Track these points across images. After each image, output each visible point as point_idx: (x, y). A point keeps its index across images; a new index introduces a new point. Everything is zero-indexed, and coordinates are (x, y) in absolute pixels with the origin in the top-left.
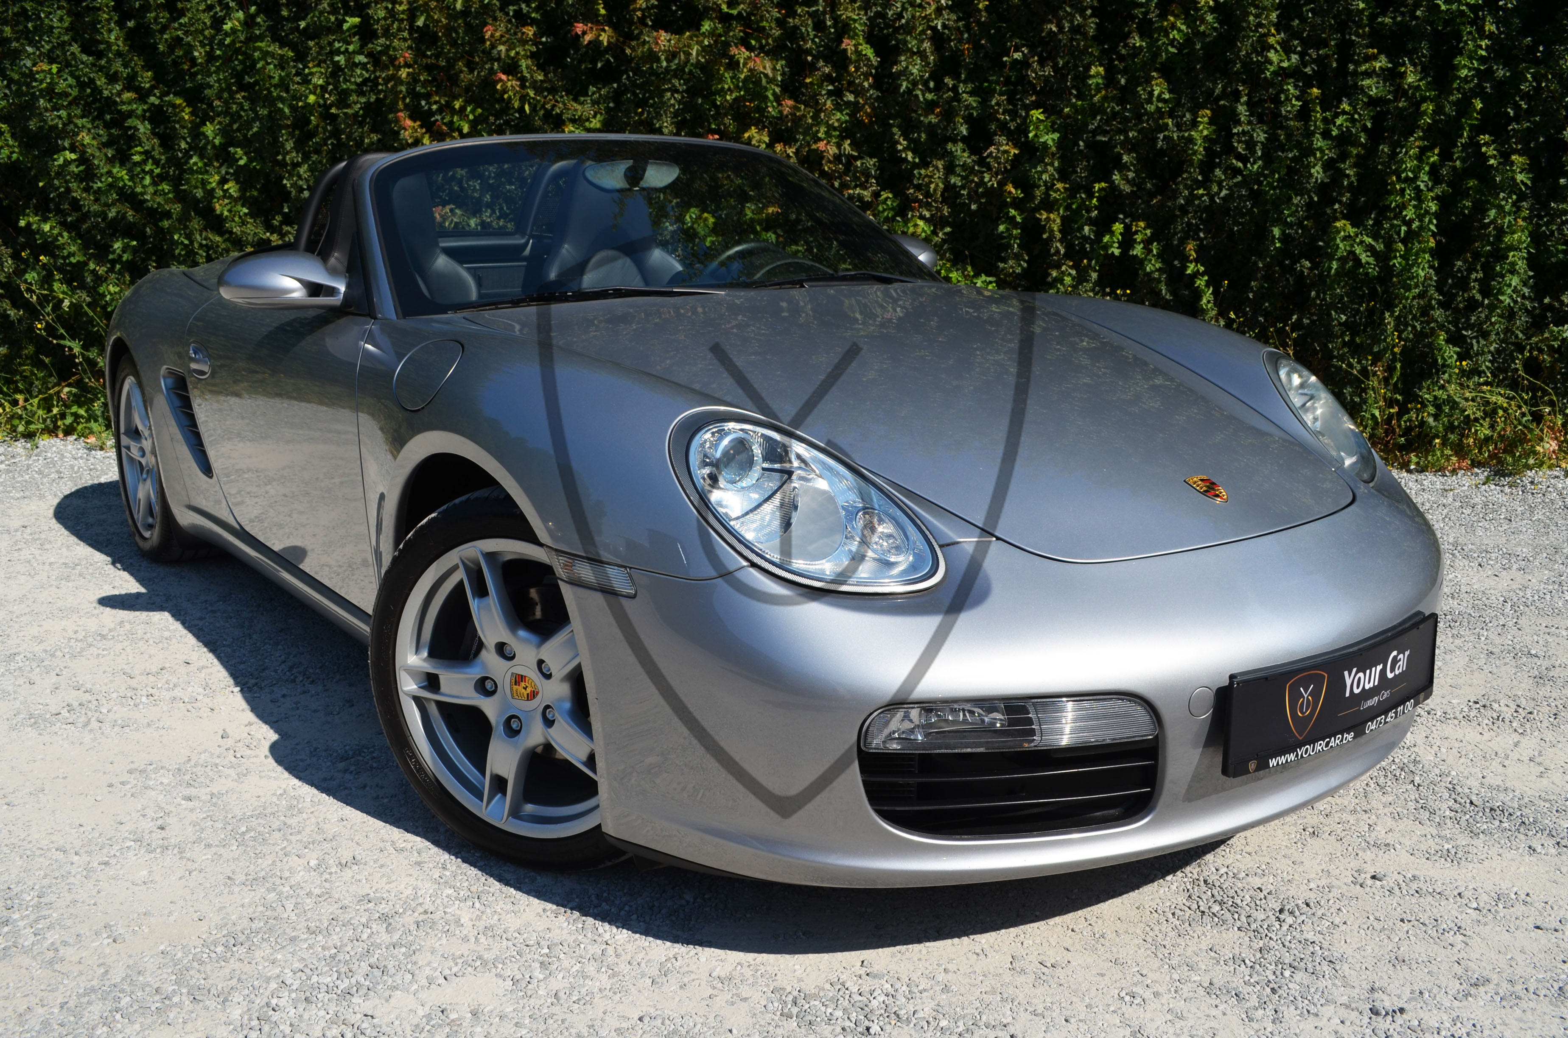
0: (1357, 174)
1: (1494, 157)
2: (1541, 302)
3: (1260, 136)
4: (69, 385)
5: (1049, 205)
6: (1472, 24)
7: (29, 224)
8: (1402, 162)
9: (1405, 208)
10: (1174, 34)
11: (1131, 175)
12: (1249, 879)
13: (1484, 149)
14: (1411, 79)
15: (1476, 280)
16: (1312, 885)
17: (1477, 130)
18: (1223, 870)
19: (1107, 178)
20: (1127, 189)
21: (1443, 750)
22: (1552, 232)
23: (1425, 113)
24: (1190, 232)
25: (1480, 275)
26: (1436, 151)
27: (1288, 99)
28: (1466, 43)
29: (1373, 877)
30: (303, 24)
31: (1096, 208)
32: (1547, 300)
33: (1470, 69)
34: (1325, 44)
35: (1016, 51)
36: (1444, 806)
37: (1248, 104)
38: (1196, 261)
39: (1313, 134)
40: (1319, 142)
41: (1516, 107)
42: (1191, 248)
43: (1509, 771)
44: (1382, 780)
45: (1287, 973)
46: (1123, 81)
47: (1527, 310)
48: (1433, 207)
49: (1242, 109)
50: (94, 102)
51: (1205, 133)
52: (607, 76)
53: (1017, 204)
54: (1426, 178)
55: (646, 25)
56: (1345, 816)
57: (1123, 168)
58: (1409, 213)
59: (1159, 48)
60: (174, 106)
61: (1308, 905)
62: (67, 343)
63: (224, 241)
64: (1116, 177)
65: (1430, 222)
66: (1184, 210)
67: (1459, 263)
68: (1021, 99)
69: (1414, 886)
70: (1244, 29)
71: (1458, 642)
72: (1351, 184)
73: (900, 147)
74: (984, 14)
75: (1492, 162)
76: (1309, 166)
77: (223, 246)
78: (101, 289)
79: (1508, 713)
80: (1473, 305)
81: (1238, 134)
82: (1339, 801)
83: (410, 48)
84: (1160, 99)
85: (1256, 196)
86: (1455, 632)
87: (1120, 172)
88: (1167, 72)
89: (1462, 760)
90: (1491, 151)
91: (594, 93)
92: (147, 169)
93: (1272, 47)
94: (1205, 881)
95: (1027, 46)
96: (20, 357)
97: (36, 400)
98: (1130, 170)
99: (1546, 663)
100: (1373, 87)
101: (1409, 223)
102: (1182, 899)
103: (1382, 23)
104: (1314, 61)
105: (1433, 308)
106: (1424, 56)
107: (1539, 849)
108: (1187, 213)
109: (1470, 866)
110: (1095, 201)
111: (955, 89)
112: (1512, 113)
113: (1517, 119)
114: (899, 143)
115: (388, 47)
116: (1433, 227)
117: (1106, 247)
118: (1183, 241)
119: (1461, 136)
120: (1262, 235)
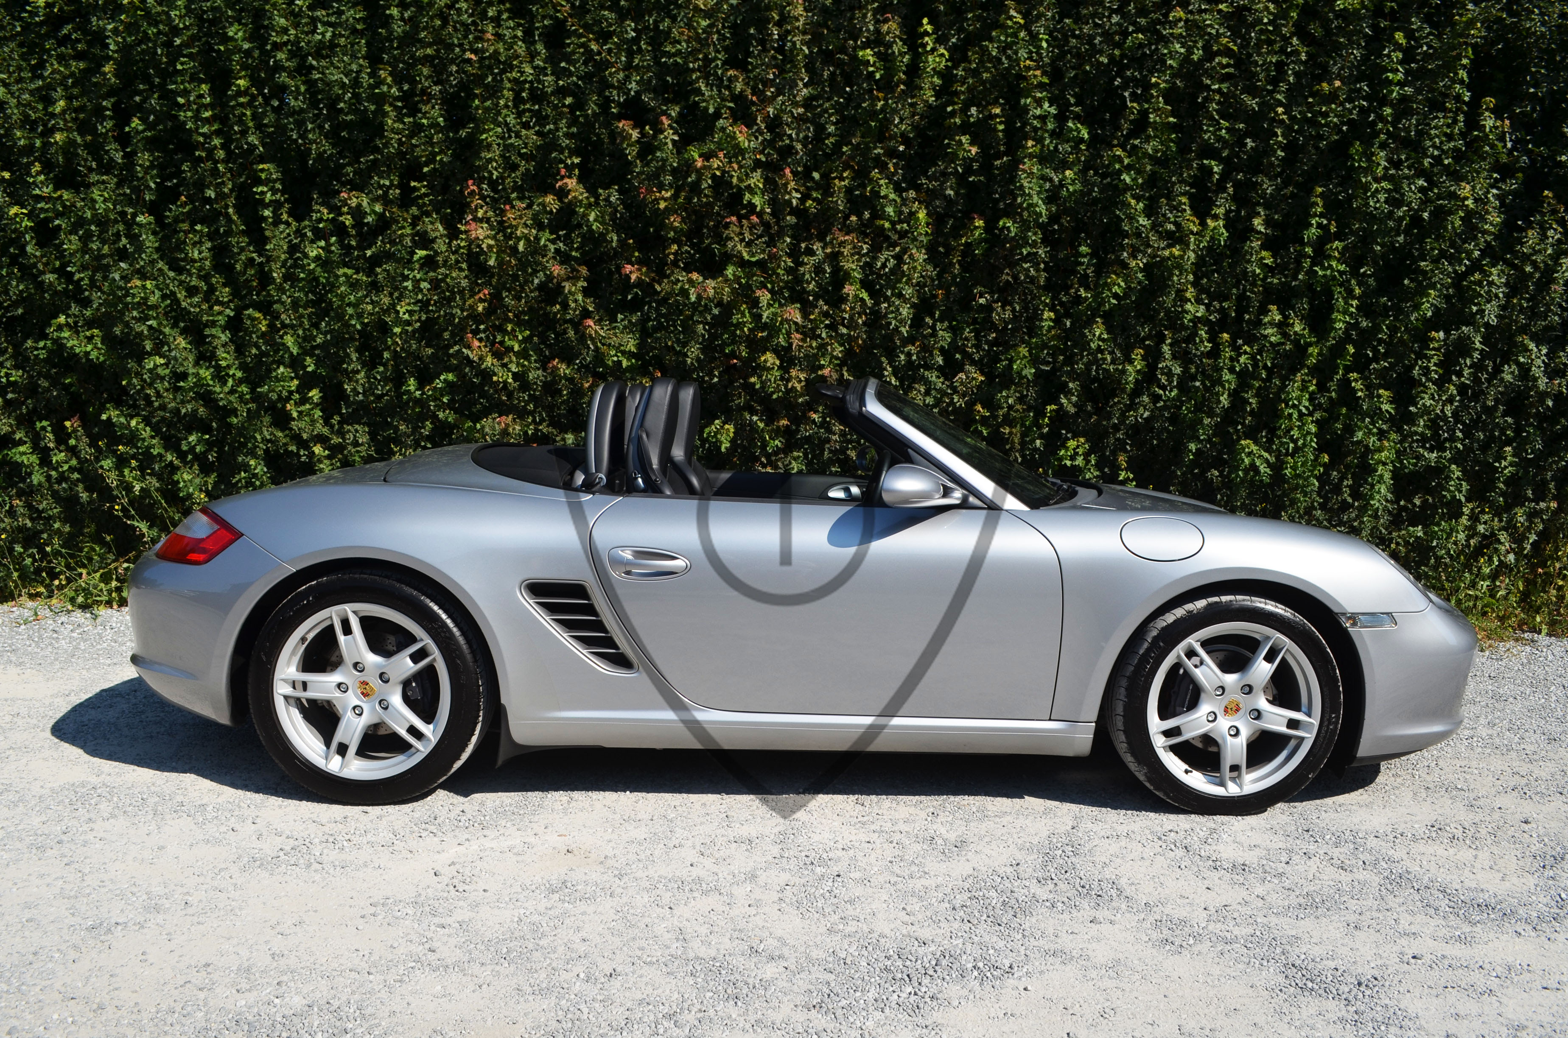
0: (1259, 403)
1: (1361, 390)
2: (1398, 504)
3: (1177, 370)
4: (127, 561)
5: (1008, 421)
6: (1341, 285)
7: (109, 419)
8: (1289, 393)
9: (1292, 429)
10: (1116, 289)
11: (1074, 399)
12: (1325, 962)
13: (1353, 384)
14: (1298, 328)
15: (1347, 486)
16: (1372, 965)
17: (1348, 370)
18: (1303, 957)
19: (1056, 401)
20: (1072, 410)
21: (1425, 863)
22: (1405, 449)
23: (1311, 355)
24: (1120, 446)
25: (1350, 482)
26: (1314, 382)
27: (1202, 341)
28: (1337, 300)
29: (1414, 957)
30: (369, 253)
31: (1047, 425)
32: (1402, 503)
33: (1344, 322)
34: (1226, 298)
35: (981, 297)
36: (1443, 905)
37: (1171, 345)
38: (1126, 469)
39: (1222, 369)
40: (1227, 376)
41: (1375, 350)
42: (1122, 459)
43: (1479, 876)
44: (1389, 887)
45: (1383, 1028)
46: (1068, 324)
47: (1389, 511)
48: (1313, 429)
49: (1166, 348)
50: (170, 312)
51: (1139, 367)
52: (635, 306)
53: (984, 421)
54: (1307, 404)
55: (679, 267)
56: (1375, 914)
57: (1068, 393)
58: (1295, 433)
59: (1103, 299)
60: (253, 319)
61: (1376, 979)
62: (136, 524)
63: (286, 436)
64: (1064, 401)
65: (1311, 440)
66: (1116, 428)
67: (1335, 473)
68: (985, 336)
69: (1446, 962)
70: (1169, 286)
71: (1399, 780)
72: (1252, 410)
73: (886, 373)
74: (957, 266)
75: (1360, 394)
76: (1218, 394)
77: (284, 441)
78: (176, 478)
79: (1459, 833)
80: (1345, 507)
81: (1161, 369)
82: (1365, 903)
83: (466, 277)
84: (1100, 338)
85: (1174, 419)
86: (1393, 772)
87: (1065, 396)
88: (1108, 318)
89: (1442, 870)
90: (1358, 385)
91: (622, 320)
92: (231, 373)
93: (1189, 300)
94: (1293, 965)
95: (989, 293)
96: (83, 535)
97: (98, 575)
98: (1073, 395)
99: (1472, 796)
100: (1272, 334)
101: (1295, 441)
102: (1281, 979)
103: (1271, 283)
104: (1217, 311)
105: (1316, 509)
106: (1304, 309)
107: (1523, 933)
108: (1119, 430)
109: (1480, 946)
110: (1046, 420)
111: (933, 327)
112: (1371, 355)
113: (1376, 359)
114: (885, 369)
115: (446, 276)
116: (1314, 444)
117: (1061, 459)
118: (1114, 453)
119: (1337, 373)
120: (1179, 449)
